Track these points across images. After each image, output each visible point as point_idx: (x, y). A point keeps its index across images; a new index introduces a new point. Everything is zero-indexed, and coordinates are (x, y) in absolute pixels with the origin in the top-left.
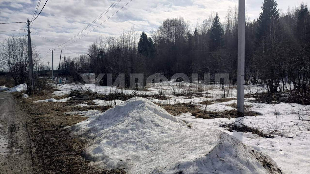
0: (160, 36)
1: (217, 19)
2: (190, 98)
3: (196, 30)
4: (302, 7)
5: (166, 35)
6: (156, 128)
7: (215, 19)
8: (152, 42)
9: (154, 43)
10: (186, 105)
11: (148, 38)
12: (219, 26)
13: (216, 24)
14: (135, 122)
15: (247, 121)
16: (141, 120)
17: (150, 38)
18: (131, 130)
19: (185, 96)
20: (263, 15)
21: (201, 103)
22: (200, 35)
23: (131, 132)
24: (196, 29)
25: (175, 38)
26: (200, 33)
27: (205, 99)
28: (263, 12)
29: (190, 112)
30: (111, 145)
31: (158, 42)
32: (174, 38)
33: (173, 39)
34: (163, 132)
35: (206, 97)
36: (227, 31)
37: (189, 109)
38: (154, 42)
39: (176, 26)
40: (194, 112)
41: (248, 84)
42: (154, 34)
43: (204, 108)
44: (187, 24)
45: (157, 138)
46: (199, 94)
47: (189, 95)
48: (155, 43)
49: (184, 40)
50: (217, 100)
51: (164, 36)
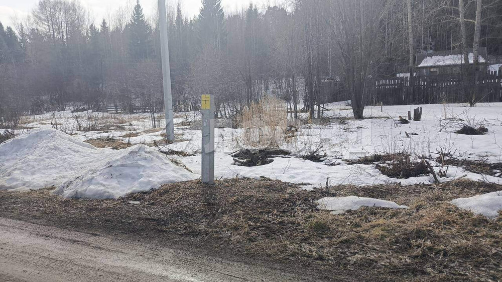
0: (34, 27)
1: (138, 8)
2: (107, 132)
3: (104, 23)
4: (251, 6)
5: (47, 27)
6: (76, 154)
7: (135, 9)
8: (16, 37)
9: (20, 39)
10: (103, 140)
11: (5, 28)
12: (143, 21)
13: (138, 17)
14: (50, 151)
15: (175, 147)
16: (56, 148)
17: (9, 29)
18: (47, 158)
19: (98, 130)
20: (203, 12)
21: (123, 137)
22: (113, 32)
23: (47, 160)
24: (104, 20)
25: (67, 35)
26: (111, 28)
27: (128, 132)
28: (203, 8)
29: (109, 146)
30: (28, 174)
31: (30, 39)
32: (64, 33)
33: (63, 36)
34: (85, 156)
35: (130, 130)
36: (156, 29)
37: (108, 143)
38: (19, 36)
39: (67, 12)
40: (114, 145)
41: (188, 111)
42: (19, 22)
43: (127, 141)
44: (87, 11)
45: (81, 160)
46: (120, 127)
47: (105, 129)
48: (22, 41)
49: (85, 38)
50: (144, 132)
51: (43, 28)
